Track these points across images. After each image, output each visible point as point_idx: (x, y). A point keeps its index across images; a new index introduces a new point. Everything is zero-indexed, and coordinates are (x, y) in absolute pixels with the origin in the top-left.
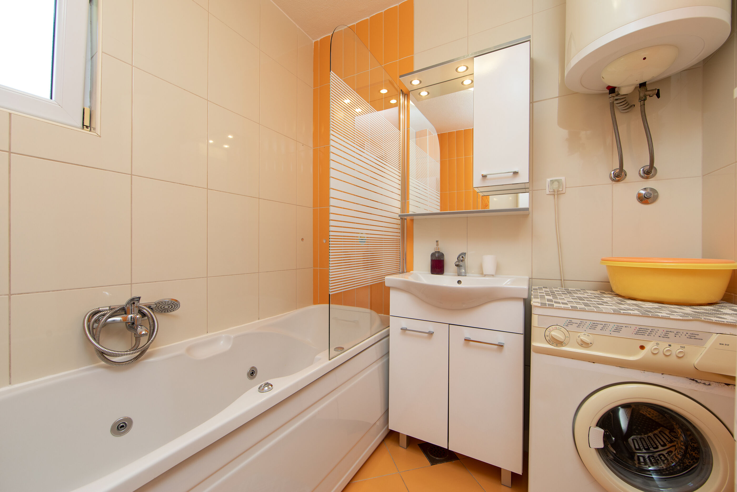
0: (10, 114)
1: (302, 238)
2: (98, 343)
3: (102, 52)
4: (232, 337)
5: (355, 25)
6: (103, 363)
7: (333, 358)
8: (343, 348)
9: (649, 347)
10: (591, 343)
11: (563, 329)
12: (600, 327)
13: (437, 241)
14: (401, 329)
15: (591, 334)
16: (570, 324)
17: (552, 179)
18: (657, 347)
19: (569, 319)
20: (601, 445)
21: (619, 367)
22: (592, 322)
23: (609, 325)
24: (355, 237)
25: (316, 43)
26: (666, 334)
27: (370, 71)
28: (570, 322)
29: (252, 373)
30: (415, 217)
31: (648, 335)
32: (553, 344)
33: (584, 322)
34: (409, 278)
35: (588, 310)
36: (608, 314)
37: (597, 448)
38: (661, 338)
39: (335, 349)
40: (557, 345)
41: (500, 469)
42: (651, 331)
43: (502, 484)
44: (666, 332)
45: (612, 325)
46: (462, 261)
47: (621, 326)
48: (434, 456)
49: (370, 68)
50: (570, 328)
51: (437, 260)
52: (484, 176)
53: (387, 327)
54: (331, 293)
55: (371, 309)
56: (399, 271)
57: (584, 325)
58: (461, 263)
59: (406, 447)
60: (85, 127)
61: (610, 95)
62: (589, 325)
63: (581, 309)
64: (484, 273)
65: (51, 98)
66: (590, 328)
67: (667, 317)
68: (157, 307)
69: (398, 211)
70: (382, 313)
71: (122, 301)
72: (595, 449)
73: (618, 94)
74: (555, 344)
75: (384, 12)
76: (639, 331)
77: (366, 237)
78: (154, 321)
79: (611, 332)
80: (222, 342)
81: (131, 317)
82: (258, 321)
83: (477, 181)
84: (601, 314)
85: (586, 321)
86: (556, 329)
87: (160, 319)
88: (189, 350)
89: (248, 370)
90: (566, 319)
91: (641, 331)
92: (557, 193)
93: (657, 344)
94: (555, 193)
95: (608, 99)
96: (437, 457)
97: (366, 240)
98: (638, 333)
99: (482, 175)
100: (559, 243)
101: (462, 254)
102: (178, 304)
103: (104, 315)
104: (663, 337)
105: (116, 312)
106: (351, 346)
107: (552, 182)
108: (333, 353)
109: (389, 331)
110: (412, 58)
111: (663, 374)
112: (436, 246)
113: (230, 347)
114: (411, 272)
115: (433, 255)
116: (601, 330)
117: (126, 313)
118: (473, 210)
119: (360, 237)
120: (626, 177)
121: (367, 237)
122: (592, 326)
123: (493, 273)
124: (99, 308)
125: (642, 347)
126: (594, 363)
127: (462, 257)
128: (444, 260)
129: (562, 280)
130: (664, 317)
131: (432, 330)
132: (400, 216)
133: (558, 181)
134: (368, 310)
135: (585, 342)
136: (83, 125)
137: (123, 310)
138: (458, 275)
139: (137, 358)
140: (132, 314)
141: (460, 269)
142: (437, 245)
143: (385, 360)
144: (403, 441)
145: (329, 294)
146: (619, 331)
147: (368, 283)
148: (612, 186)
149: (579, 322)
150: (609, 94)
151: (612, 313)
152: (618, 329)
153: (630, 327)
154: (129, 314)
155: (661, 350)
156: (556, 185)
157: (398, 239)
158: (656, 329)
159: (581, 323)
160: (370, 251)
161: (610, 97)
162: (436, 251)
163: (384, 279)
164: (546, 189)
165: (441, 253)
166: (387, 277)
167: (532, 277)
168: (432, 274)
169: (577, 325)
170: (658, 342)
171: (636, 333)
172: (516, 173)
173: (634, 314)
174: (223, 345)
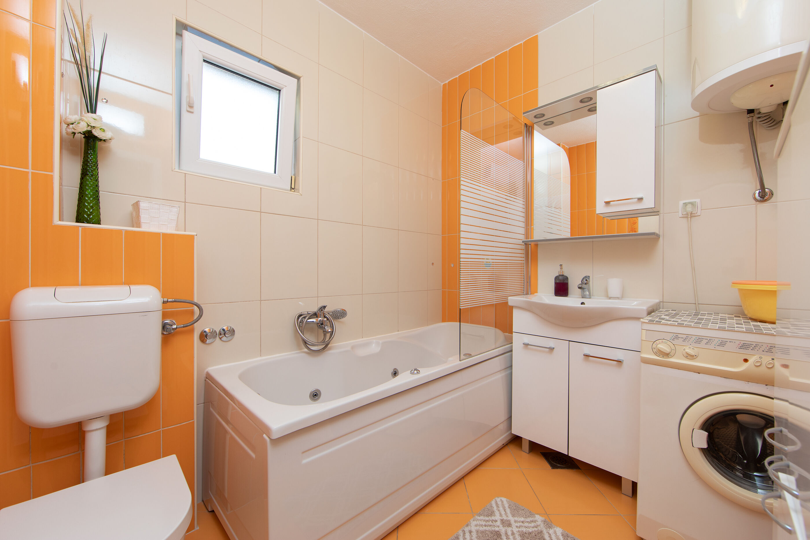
0: (261, 188)
1: (433, 263)
2: (303, 335)
3: (303, 137)
4: (381, 342)
5: (480, 65)
6: (306, 350)
7: (463, 360)
8: (471, 355)
9: (751, 360)
10: (696, 356)
11: (669, 343)
12: (705, 341)
13: (561, 265)
14: (523, 344)
15: (696, 348)
16: (677, 339)
17: (684, 202)
18: (759, 360)
19: (675, 335)
20: (705, 446)
21: (724, 378)
22: (697, 337)
23: (714, 340)
24: (481, 262)
25: (444, 85)
26: (770, 349)
27: (495, 106)
28: (676, 337)
29: (395, 373)
30: (539, 243)
31: (752, 350)
32: (660, 355)
33: (690, 337)
34: (534, 299)
35: (693, 326)
36: (713, 330)
37: (702, 449)
38: (765, 352)
39: (464, 354)
40: (663, 357)
41: (621, 477)
42: (754, 346)
43: (622, 493)
44: (770, 347)
45: (717, 340)
46: (586, 284)
47: (725, 341)
48: (556, 463)
49: (495, 104)
50: (676, 342)
51: (561, 283)
52: (607, 203)
53: (510, 343)
54: (461, 308)
55: (495, 327)
56: (523, 293)
57: (690, 340)
58: (584, 286)
59: (528, 453)
60: (292, 189)
61: (749, 115)
62: (695, 339)
63: (687, 325)
64: (609, 296)
65: (275, 172)
66: (695, 343)
67: (770, 334)
68: (333, 314)
69: (522, 237)
70: (507, 332)
71: (315, 309)
72: (699, 448)
73: (759, 113)
74: (661, 356)
75: (509, 50)
76: (743, 346)
77: (491, 262)
78: (333, 324)
79: (716, 346)
80: (374, 345)
81: (320, 320)
82: (397, 333)
83: (600, 208)
84: (706, 330)
85: (691, 336)
86: (662, 342)
87: (336, 323)
88: (353, 347)
89: (391, 371)
90: (673, 334)
91: (744, 346)
92: (690, 216)
93: (761, 358)
94: (688, 215)
95: (746, 119)
96: (559, 464)
97: (491, 264)
98: (742, 348)
99: (605, 202)
100: (693, 266)
101: (586, 277)
102: (346, 313)
103: (305, 317)
104: (767, 352)
105: (311, 316)
106: (478, 354)
107: (685, 204)
108: (462, 357)
109: (512, 346)
110: (536, 92)
111: (767, 385)
112: (559, 270)
113: (379, 349)
114: (535, 294)
115: (556, 278)
116: (706, 344)
117: (317, 317)
118: (596, 235)
119: (486, 262)
120: (772, 197)
121: (493, 262)
122: (698, 341)
123: (619, 296)
124: (302, 312)
125: (746, 360)
126: (699, 373)
127: (586, 280)
128: (568, 283)
129: (697, 304)
130: (768, 334)
131: (553, 346)
132: (523, 242)
133: (692, 204)
134: (494, 328)
135: (691, 355)
136: (291, 188)
137: (315, 315)
138: (582, 298)
139: (324, 348)
140: (320, 318)
141: (584, 292)
142: (561, 269)
143: (509, 372)
144: (526, 446)
145: (460, 309)
146: (724, 345)
147: (493, 302)
148: (756, 206)
149: (684, 336)
150: (747, 114)
151: (716, 329)
152: (723, 343)
153: (735, 342)
154: (319, 318)
155: (764, 363)
156: (689, 208)
157: (522, 263)
158: (760, 344)
159: (687, 338)
160: (495, 274)
161: (749, 117)
162: (560, 274)
163: (508, 300)
164: (678, 212)
165: (565, 276)
166: (509, 298)
167: (663, 300)
168: (556, 296)
169: (683, 339)
170: (761, 356)
171: (740, 347)
172: (640, 199)
173: (738, 330)
174: (374, 348)
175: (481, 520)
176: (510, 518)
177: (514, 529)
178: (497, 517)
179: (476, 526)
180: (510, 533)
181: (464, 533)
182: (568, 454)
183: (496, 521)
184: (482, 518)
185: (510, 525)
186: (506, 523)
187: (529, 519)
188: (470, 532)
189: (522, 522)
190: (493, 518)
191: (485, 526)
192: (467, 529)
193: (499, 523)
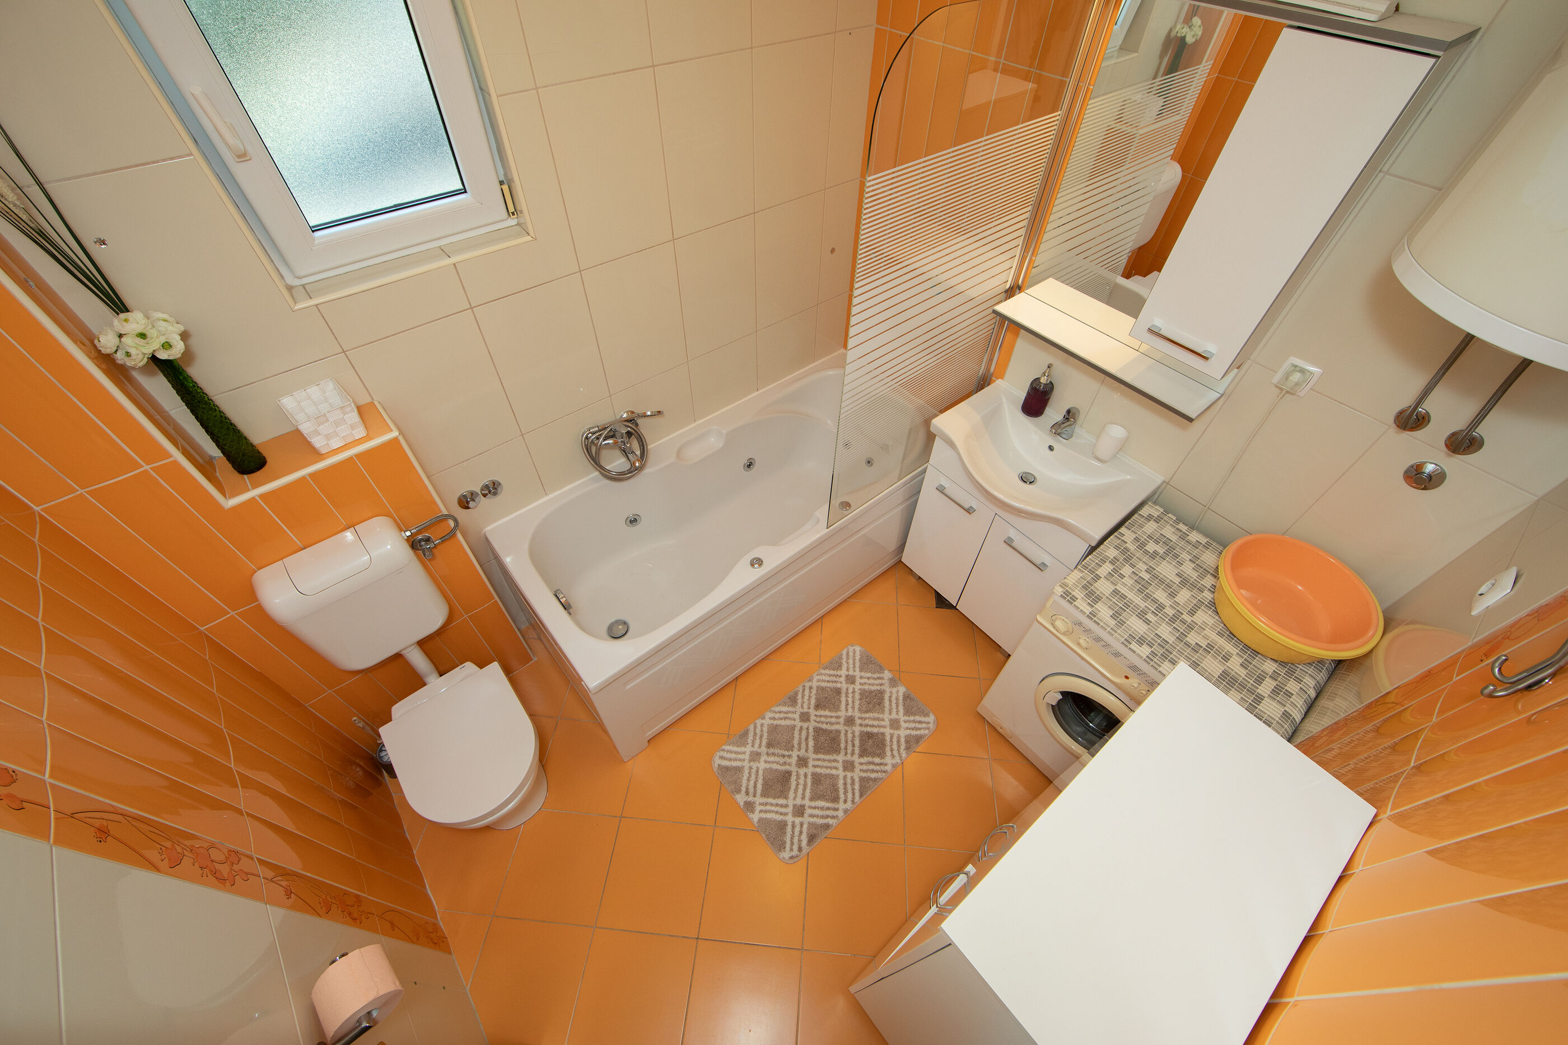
0: (454, 264)
4: (725, 432)
7: (832, 525)
9: (1131, 680)
12: (1103, 643)
13: (1050, 366)
16: (1079, 626)
18: (1137, 684)
19: (1079, 621)
20: (1055, 704)
21: (1102, 676)
22: (1097, 636)
29: (750, 465)
35: (1102, 625)
45: (1113, 649)
47: (1120, 655)
57: (1090, 634)
60: (511, 214)
62: (1094, 636)
66: (1093, 639)
72: (1048, 703)
79: (1109, 653)
80: (713, 438)
82: (756, 393)
84: (1111, 636)
85: (1093, 632)
86: (1063, 620)
88: (677, 453)
90: (1077, 619)
91: (1134, 668)
103: (597, 438)
105: (606, 436)
113: (722, 444)
116: (1102, 646)
122: (1096, 639)
124: (590, 428)
125: (1127, 677)
128: (1050, 398)
129: (1207, 507)
133: (1304, 373)
135: (1082, 646)
136: (508, 213)
152: (1117, 654)
153: (1127, 661)
155: (1140, 688)
158: (1147, 675)
159: (1088, 631)
165: (1052, 384)
167: (1169, 482)
168: (1021, 410)
169: (1085, 629)
171: (1129, 667)
174: (714, 442)
175: (825, 675)
176: (858, 673)
177: (855, 687)
178: (843, 672)
179: (818, 681)
180: (850, 690)
181: (804, 690)
182: (956, 605)
183: (840, 676)
184: (827, 672)
185: (853, 682)
186: (851, 680)
187: (876, 675)
188: (811, 688)
189: (868, 678)
190: (839, 673)
191: (828, 681)
192: (808, 685)
193: (843, 679)
